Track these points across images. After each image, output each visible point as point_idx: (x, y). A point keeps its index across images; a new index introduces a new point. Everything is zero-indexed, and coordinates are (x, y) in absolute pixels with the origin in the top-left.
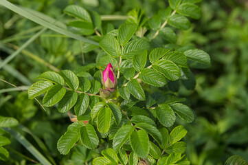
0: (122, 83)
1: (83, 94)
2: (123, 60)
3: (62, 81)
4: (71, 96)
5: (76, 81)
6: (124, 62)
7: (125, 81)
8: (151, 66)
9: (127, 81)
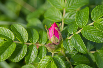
0: (66, 36)
1: (32, 45)
2: (66, 12)
3: (12, 36)
4: (21, 48)
5: (25, 35)
6: (67, 14)
7: (68, 35)
8: (92, 24)
9: (71, 35)
